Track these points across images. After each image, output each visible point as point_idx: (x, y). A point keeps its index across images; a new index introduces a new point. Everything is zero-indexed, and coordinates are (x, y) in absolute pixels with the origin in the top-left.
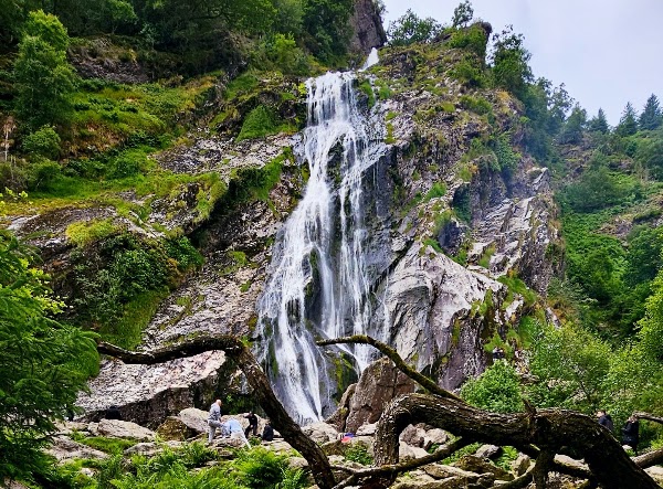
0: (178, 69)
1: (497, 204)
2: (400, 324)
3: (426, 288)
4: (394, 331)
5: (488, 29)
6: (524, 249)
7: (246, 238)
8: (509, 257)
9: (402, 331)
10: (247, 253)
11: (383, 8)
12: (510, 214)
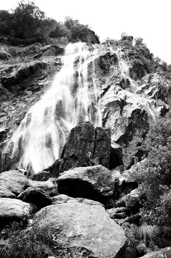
0: (22, 43)
1: (145, 75)
2: (107, 117)
3: (118, 101)
4: (104, 121)
5: (132, 37)
6: (159, 88)
7: (34, 85)
8: (153, 91)
9: (108, 120)
10: (33, 91)
11: (99, 37)
12: (150, 78)
